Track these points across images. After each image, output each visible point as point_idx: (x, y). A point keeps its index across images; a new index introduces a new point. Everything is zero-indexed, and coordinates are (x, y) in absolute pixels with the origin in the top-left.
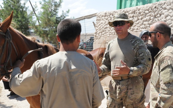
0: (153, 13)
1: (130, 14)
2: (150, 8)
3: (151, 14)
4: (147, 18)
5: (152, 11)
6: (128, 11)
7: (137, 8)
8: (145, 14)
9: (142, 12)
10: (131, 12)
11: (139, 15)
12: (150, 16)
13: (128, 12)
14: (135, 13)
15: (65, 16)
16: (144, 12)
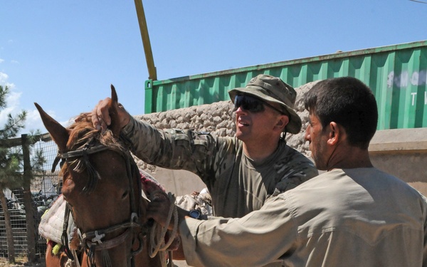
0: (230, 122)
1: (179, 122)
2: (224, 110)
3: (227, 123)
4: (218, 131)
5: (228, 117)
6: (174, 116)
7: (195, 110)
8: (213, 123)
9: (207, 118)
10: (181, 118)
11: (201, 125)
12: (225, 127)
13: (174, 119)
14: (190, 121)
15: (15, 126)
16: (212, 120)
